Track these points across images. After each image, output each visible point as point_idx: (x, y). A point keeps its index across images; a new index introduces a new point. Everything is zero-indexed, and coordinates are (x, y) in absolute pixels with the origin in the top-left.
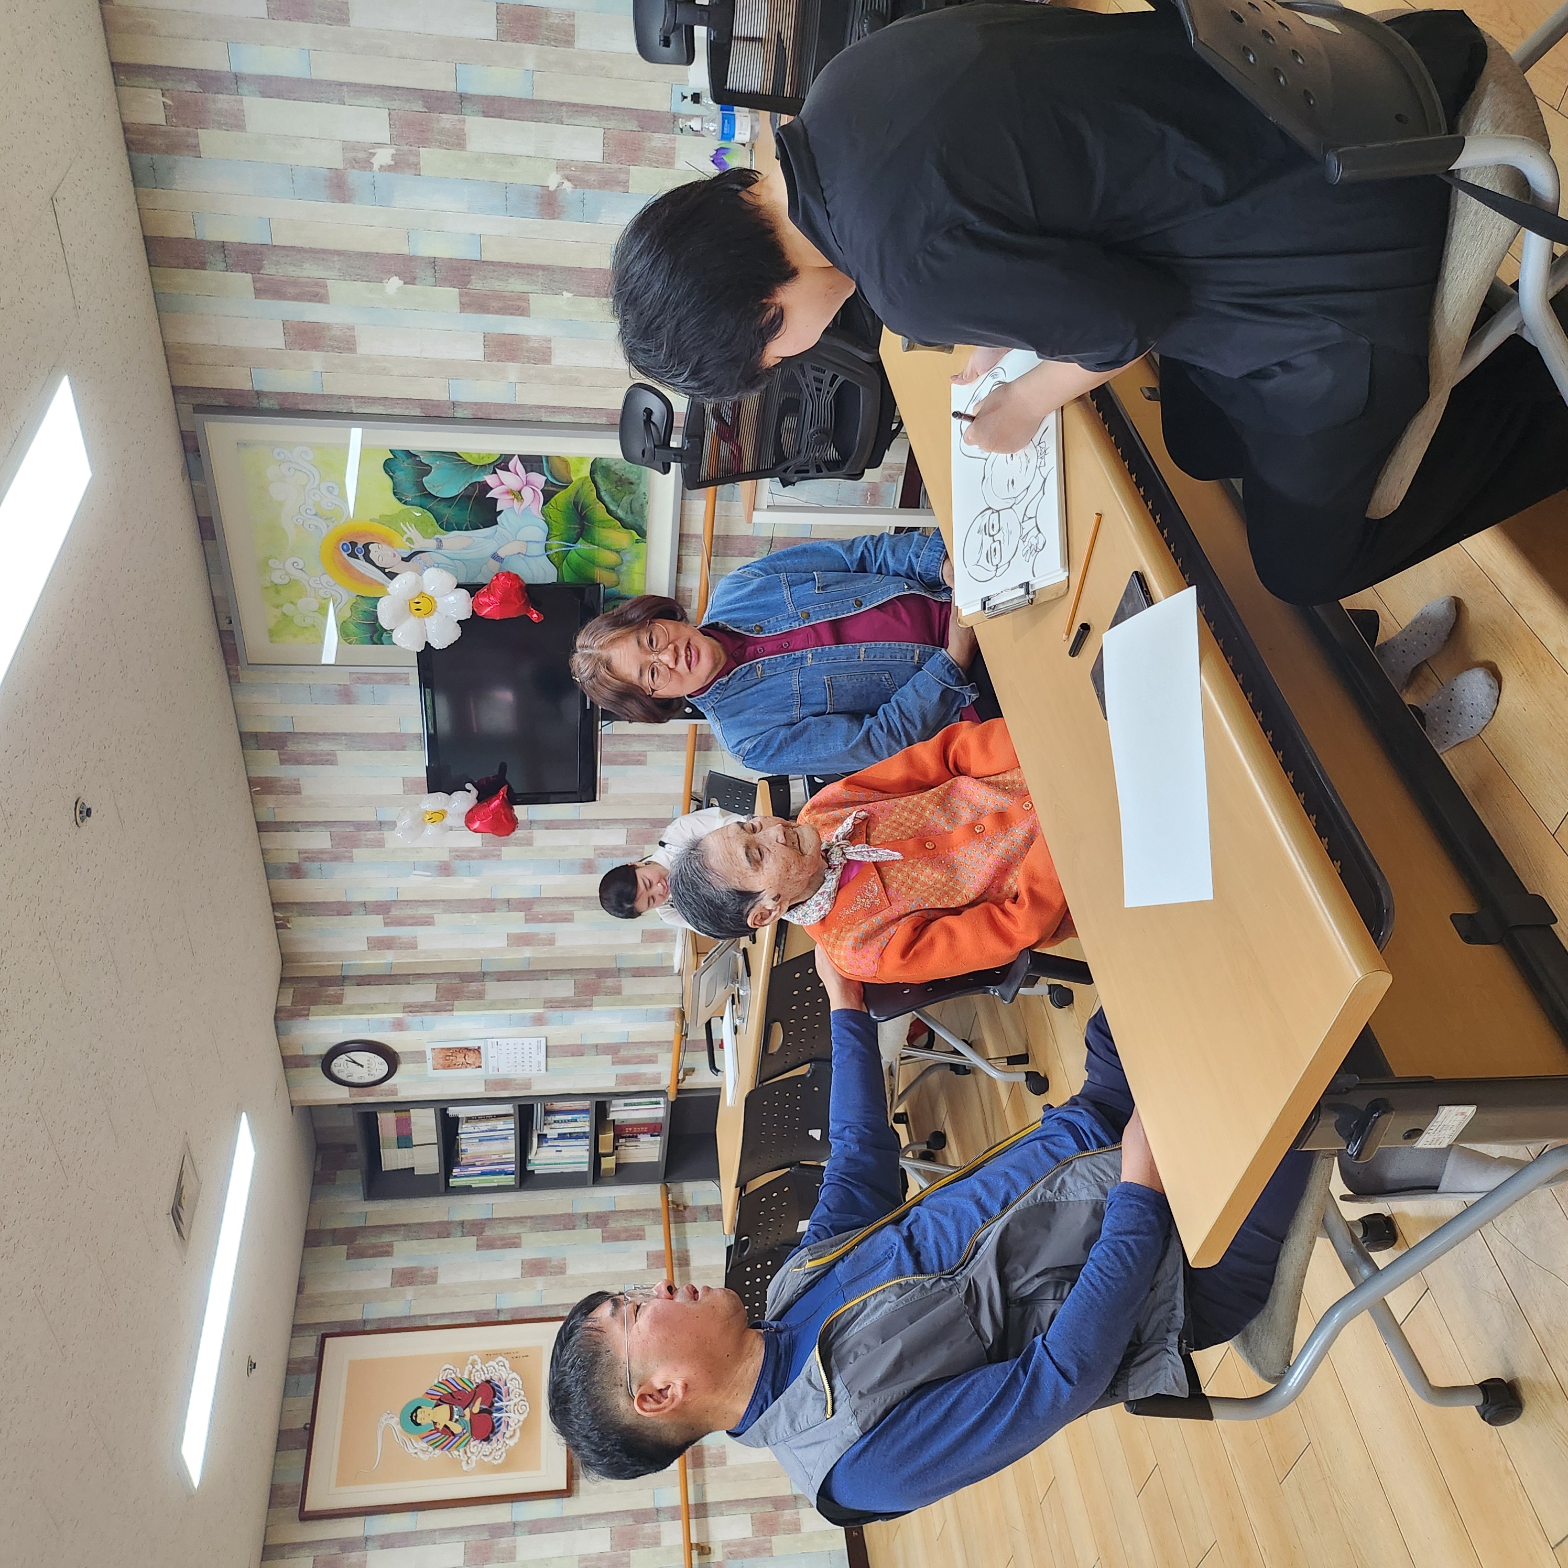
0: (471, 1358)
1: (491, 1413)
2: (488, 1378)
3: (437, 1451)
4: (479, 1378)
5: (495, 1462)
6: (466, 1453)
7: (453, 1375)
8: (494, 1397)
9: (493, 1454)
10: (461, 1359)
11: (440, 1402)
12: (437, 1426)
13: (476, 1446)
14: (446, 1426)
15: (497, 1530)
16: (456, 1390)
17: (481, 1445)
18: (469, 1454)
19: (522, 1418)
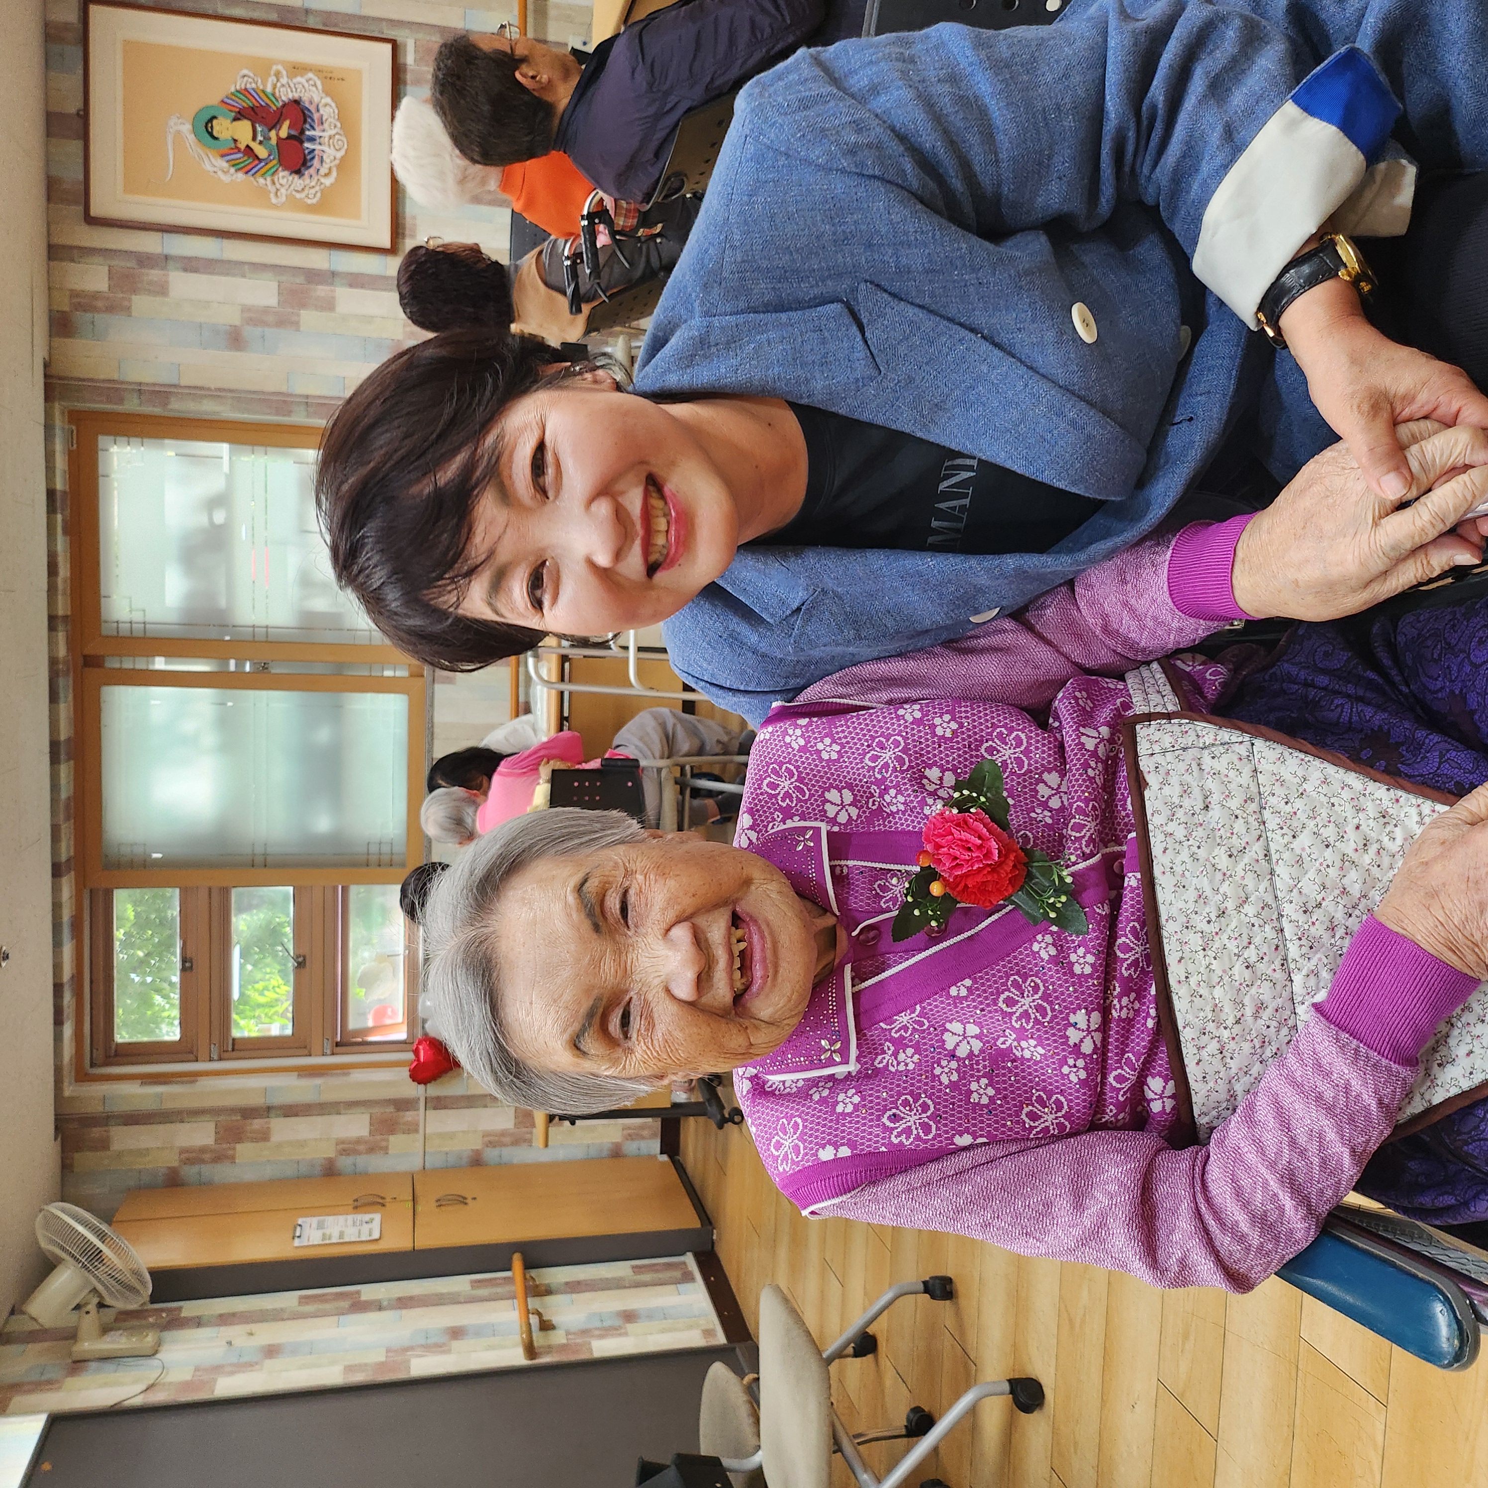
0: (275, 68)
1: (302, 142)
2: (296, 96)
3: (240, 176)
4: (286, 95)
5: (309, 202)
6: (274, 183)
7: (254, 86)
8: (305, 121)
9: (306, 191)
10: (263, 66)
11: (240, 115)
12: (239, 145)
13: (284, 176)
14: (248, 146)
15: (313, 276)
16: (258, 105)
17: (291, 178)
18: (278, 186)
19: (339, 155)
